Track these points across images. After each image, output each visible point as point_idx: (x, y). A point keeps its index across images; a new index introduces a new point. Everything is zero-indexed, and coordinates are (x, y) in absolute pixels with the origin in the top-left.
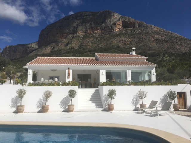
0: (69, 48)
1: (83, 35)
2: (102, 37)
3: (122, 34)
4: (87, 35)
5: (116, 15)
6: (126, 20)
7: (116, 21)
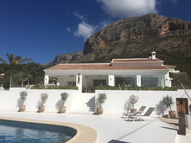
0: (112, 55)
1: (126, 41)
2: (146, 42)
3: (169, 37)
4: (130, 41)
5: (161, 18)
6: (173, 22)
7: (161, 23)
